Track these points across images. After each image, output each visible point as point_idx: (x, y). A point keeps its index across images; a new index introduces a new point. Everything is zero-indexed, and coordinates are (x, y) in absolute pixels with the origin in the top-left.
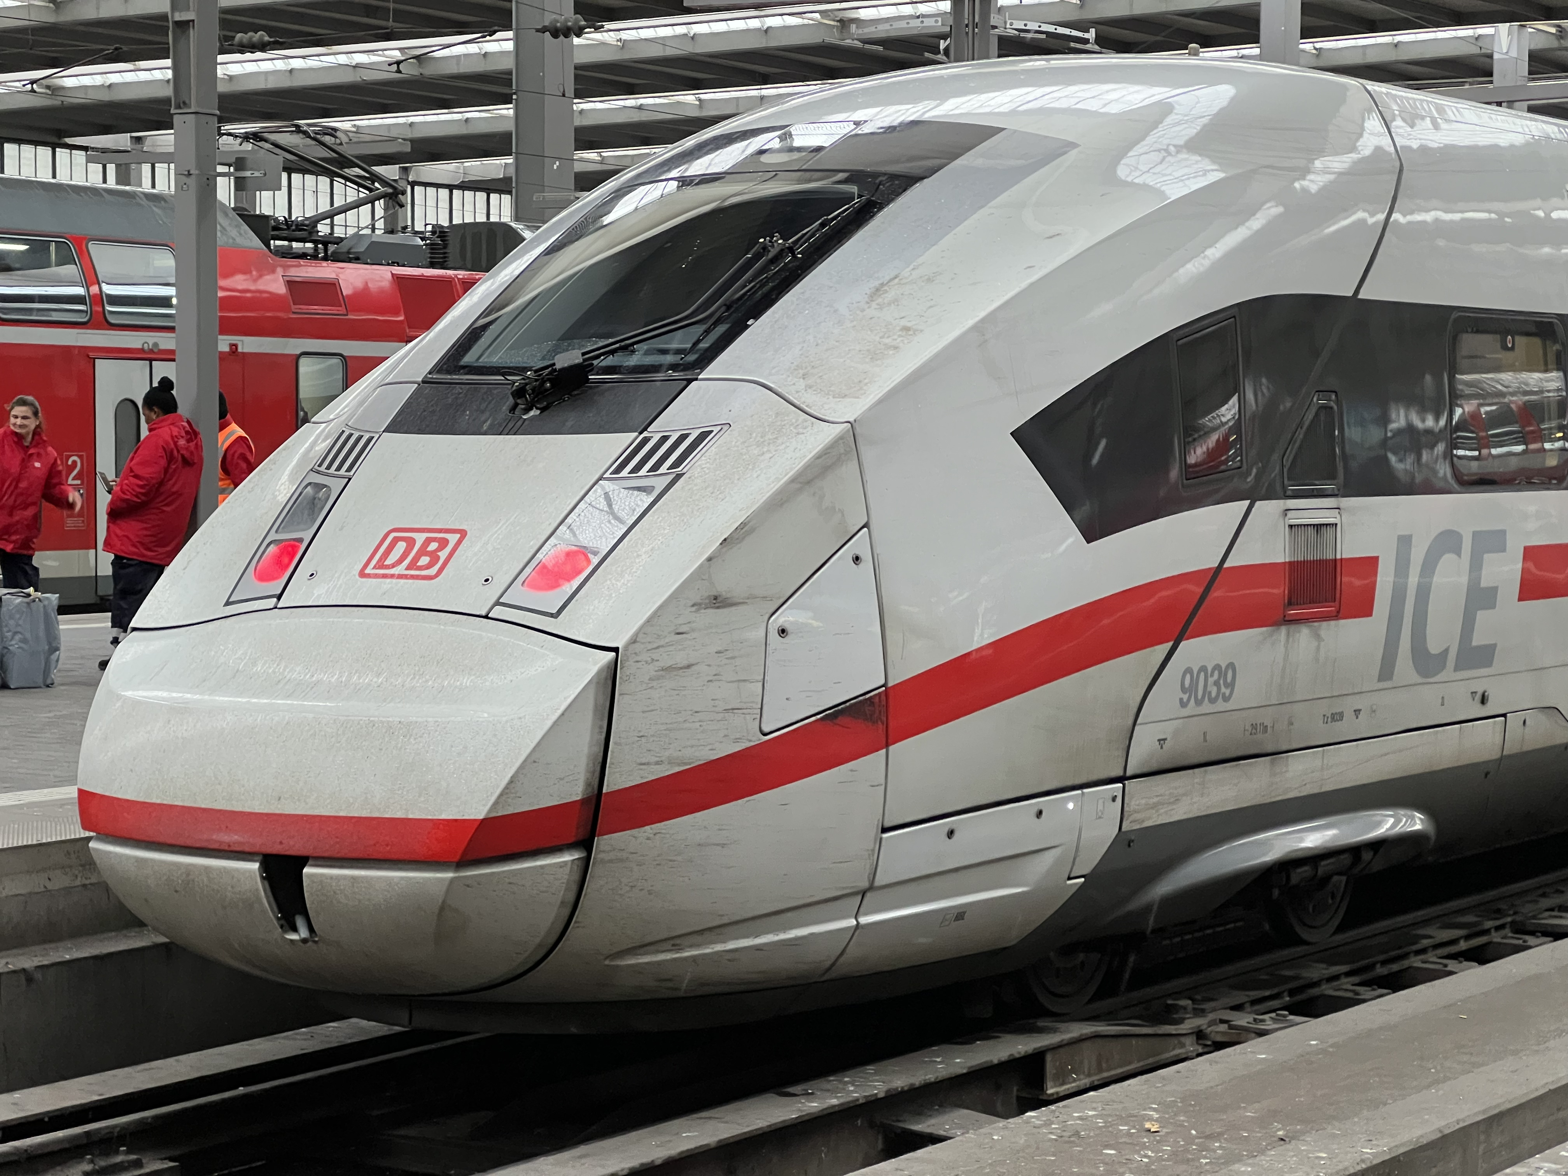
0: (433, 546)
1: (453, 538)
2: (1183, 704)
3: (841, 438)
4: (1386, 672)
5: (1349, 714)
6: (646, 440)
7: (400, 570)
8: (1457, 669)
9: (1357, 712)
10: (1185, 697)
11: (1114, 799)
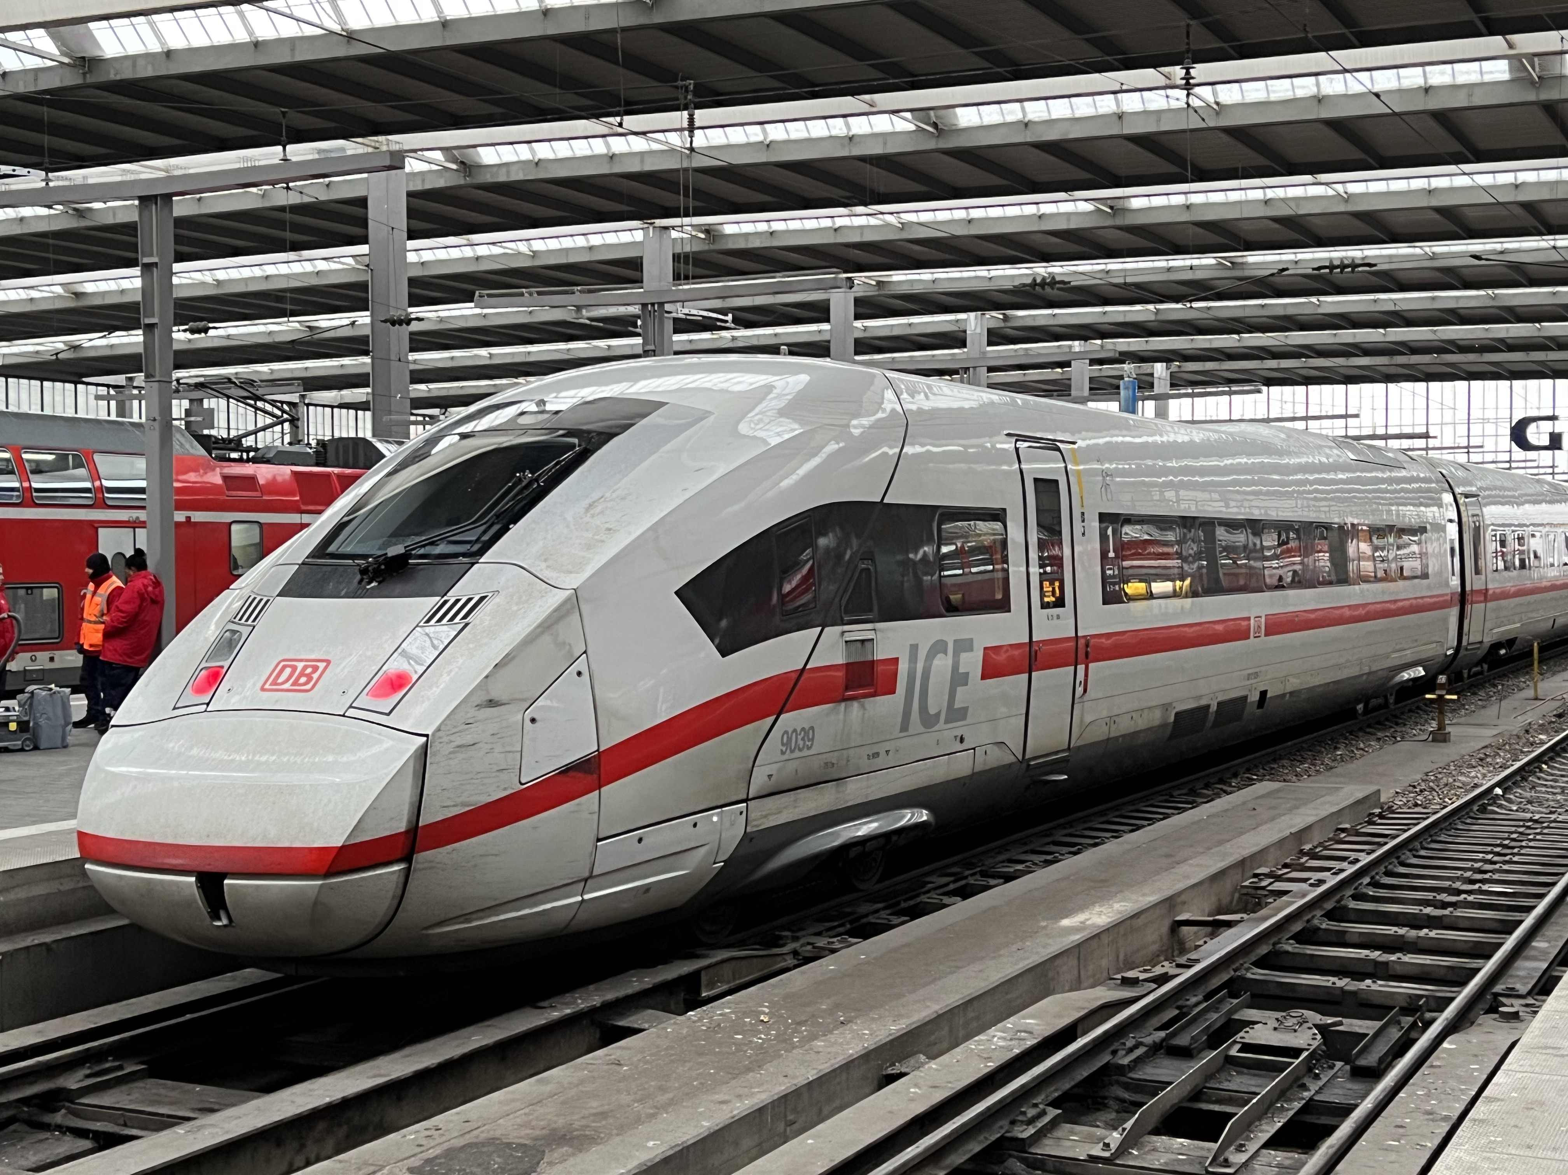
0: (309, 670)
1: (322, 665)
2: (783, 753)
3: (568, 599)
4: (904, 727)
5: (882, 753)
6: (446, 602)
7: (287, 686)
8: (946, 722)
9: (887, 752)
10: (784, 748)
11: (741, 813)
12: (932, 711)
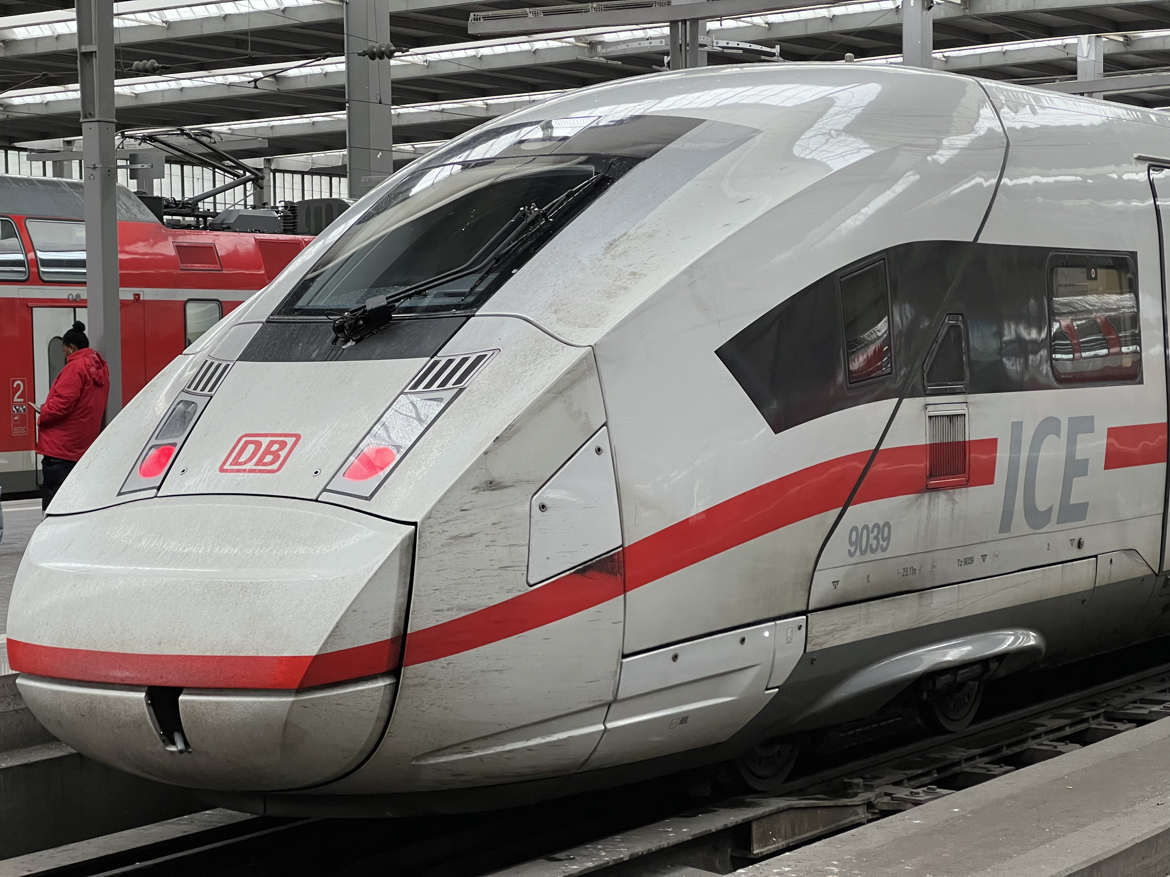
0: (275, 447)
1: (290, 441)
2: (851, 554)
3: (585, 358)
4: (1006, 525)
5: (977, 559)
6: (436, 363)
7: (250, 466)
8: (1058, 522)
9: (984, 556)
10: (852, 549)
11: (800, 628)
12: (1041, 506)
